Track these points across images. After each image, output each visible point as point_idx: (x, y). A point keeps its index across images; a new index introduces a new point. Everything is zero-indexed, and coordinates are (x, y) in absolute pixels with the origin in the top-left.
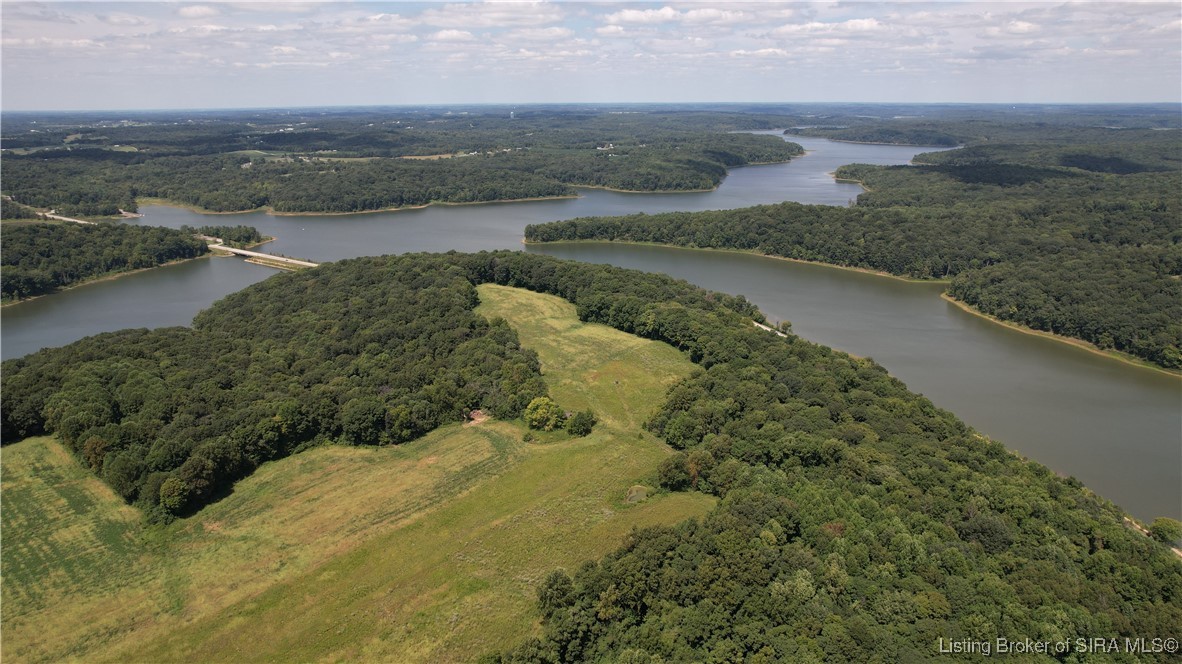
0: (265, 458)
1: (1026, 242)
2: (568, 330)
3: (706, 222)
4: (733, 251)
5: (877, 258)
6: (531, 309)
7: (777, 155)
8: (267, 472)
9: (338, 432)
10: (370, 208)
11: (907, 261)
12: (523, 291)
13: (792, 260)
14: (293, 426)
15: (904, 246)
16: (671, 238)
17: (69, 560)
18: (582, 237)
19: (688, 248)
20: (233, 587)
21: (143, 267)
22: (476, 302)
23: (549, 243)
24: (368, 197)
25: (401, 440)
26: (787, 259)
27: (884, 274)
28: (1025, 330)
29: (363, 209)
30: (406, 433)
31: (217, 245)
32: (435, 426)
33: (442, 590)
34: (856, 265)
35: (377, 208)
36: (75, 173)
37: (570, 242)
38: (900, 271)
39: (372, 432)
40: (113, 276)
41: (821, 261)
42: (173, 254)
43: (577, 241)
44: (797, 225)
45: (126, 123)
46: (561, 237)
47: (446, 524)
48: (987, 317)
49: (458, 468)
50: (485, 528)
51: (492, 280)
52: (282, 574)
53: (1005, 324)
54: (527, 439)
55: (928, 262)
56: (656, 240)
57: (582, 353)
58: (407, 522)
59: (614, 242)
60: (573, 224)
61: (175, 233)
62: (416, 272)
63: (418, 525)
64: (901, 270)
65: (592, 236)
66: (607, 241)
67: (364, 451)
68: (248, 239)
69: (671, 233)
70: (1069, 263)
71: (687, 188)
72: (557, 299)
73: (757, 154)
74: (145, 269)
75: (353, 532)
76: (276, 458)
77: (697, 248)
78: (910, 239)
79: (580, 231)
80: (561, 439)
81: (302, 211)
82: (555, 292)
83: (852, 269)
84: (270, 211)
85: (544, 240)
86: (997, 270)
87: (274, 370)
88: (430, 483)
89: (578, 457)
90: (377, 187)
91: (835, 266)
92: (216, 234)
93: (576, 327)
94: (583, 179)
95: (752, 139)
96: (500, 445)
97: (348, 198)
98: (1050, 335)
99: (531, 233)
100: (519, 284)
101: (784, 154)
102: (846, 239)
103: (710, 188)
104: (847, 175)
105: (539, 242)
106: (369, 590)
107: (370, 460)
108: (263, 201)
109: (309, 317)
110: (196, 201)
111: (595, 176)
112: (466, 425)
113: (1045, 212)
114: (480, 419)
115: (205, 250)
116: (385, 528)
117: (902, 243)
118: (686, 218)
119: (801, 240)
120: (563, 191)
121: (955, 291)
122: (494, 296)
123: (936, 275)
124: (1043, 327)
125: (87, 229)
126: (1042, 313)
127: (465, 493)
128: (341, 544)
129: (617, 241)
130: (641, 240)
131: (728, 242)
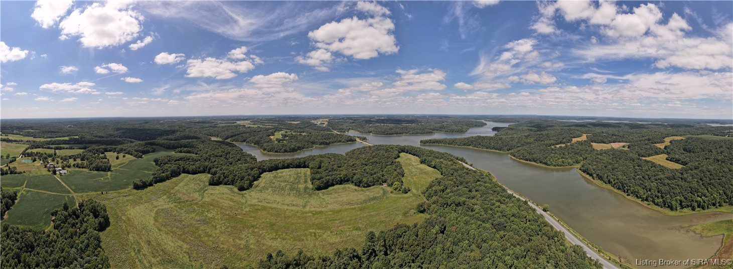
0: (337, 184)
1: (525, 142)
2: (416, 165)
3: (460, 140)
4: (465, 147)
5: (496, 147)
6: (410, 159)
7: (481, 125)
8: (336, 187)
9: (353, 182)
11: (502, 148)
12: (411, 155)
14: (344, 178)
15: (501, 145)
16: (452, 144)
17: (297, 190)
18: (432, 143)
20: (314, 207)
21: (344, 142)
22: (399, 157)
23: (424, 144)
24: (390, 132)
25: (364, 187)
27: (497, 151)
28: (524, 161)
30: (366, 185)
31: (358, 140)
32: (374, 185)
33: (350, 227)
36: (343, 125)
37: (429, 144)
38: (501, 150)
39: (358, 184)
40: (339, 143)
42: (350, 141)
43: (431, 144)
44: (479, 141)
46: (427, 143)
47: (361, 210)
48: (517, 159)
49: (372, 197)
50: (369, 214)
51: (404, 152)
52: (324, 209)
53: (520, 160)
54: (392, 192)
55: (506, 148)
57: (416, 171)
58: (353, 207)
60: (430, 140)
61: (351, 137)
62: (388, 149)
63: (355, 208)
65: (434, 143)
67: (356, 188)
68: (364, 139)
69: (451, 143)
70: (532, 146)
71: (459, 132)
72: (417, 157)
73: (476, 125)
75: (341, 205)
76: (340, 184)
78: (503, 143)
79: (432, 142)
80: (400, 194)
82: (417, 156)
83: (491, 150)
84: (371, 134)
86: (519, 149)
87: (349, 166)
88: (364, 198)
89: (401, 199)
90: (393, 130)
91: (487, 150)
92: (359, 137)
93: (418, 165)
94: (437, 130)
96: (385, 192)
97: (386, 132)
98: (529, 162)
99: (421, 142)
100: (410, 153)
101: (483, 125)
102: (490, 143)
103: (465, 132)
104: (494, 129)
106: (336, 220)
107: (356, 190)
108: (371, 132)
109: (364, 156)
110: (359, 131)
111: (440, 129)
112: (381, 186)
113: (529, 135)
114: (385, 185)
115: (356, 140)
116: (348, 207)
118: (456, 139)
119: (480, 144)
120: (432, 133)
121: (511, 154)
122: (403, 156)
123: (508, 151)
124: (527, 160)
125: (338, 135)
126: (527, 157)
127: (370, 203)
128: (337, 207)
129: (440, 144)
131: (464, 145)
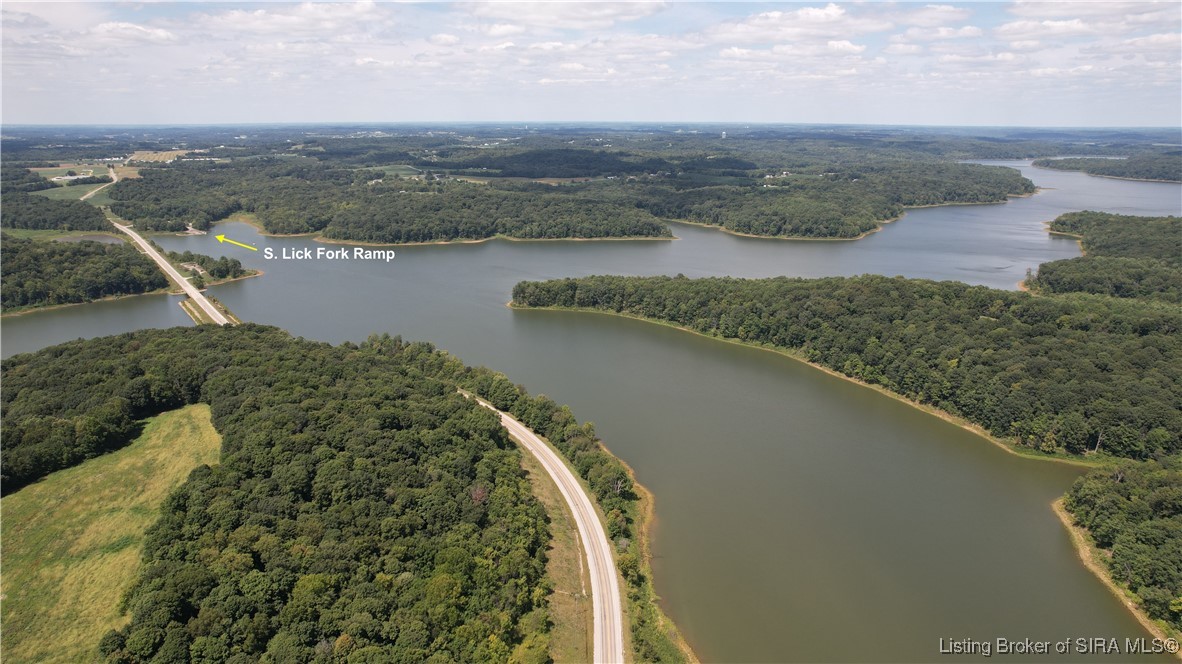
4: (769, 348)
5: (970, 397)
7: (987, 193)
10: (416, 240)
11: (1018, 414)
13: (843, 376)
15: (1016, 386)
18: (582, 304)
19: (709, 335)
21: (70, 302)
23: (537, 308)
24: (416, 227)
26: (836, 374)
27: (975, 429)
29: (407, 240)
34: (936, 404)
35: (424, 240)
36: (215, 184)
37: (566, 309)
38: (1003, 430)
41: (886, 386)
42: (112, 288)
43: (574, 309)
45: (379, 134)
46: (553, 300)
55: (1058, 421)
56: (672, 319)
59: (621, 315)
60: (572, 286)
64: (1005, 429)
65: (595, 303)
66: (612, 312)
68: (224, 273)
71: (819, 234)
73: (960, 191)
74: (71, 305)
77: (720, 338)
79: (579, 295)
81: (346, 239)
83: (928, 409)
85: (530, 304)
91: (903, 399)
92: (201, 264)
95: (966, 172)
97: (394, 228)
99: (517, 293)
102: (931, 355)
103: (854, 235)
104: (1065, 227)
105: (525, 306)
108: (324, 224)
110: (264, 220)
117: (1016, 379)
119: (861, 347)
123: (1072, 449)
129: (625, 314)
130: (654, 316)
131: (763, 334)
